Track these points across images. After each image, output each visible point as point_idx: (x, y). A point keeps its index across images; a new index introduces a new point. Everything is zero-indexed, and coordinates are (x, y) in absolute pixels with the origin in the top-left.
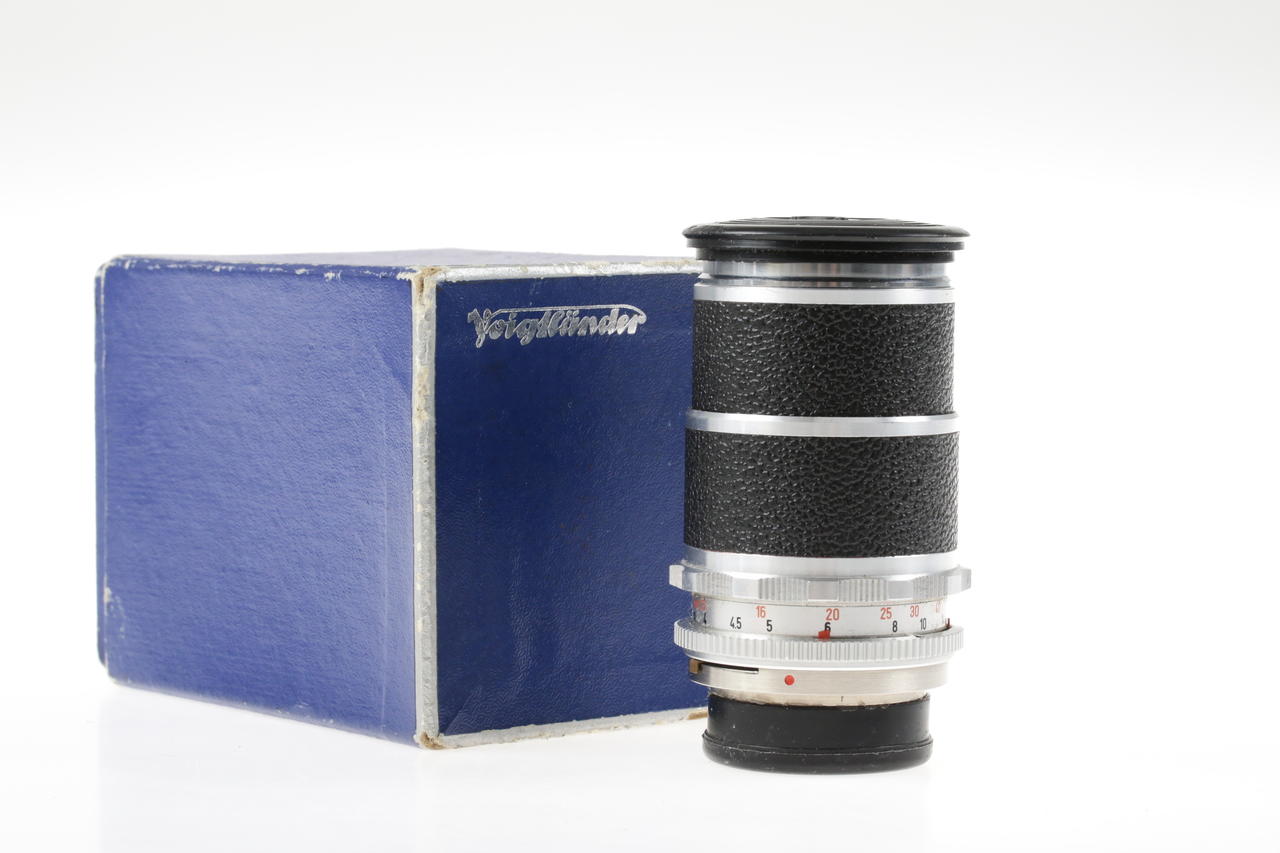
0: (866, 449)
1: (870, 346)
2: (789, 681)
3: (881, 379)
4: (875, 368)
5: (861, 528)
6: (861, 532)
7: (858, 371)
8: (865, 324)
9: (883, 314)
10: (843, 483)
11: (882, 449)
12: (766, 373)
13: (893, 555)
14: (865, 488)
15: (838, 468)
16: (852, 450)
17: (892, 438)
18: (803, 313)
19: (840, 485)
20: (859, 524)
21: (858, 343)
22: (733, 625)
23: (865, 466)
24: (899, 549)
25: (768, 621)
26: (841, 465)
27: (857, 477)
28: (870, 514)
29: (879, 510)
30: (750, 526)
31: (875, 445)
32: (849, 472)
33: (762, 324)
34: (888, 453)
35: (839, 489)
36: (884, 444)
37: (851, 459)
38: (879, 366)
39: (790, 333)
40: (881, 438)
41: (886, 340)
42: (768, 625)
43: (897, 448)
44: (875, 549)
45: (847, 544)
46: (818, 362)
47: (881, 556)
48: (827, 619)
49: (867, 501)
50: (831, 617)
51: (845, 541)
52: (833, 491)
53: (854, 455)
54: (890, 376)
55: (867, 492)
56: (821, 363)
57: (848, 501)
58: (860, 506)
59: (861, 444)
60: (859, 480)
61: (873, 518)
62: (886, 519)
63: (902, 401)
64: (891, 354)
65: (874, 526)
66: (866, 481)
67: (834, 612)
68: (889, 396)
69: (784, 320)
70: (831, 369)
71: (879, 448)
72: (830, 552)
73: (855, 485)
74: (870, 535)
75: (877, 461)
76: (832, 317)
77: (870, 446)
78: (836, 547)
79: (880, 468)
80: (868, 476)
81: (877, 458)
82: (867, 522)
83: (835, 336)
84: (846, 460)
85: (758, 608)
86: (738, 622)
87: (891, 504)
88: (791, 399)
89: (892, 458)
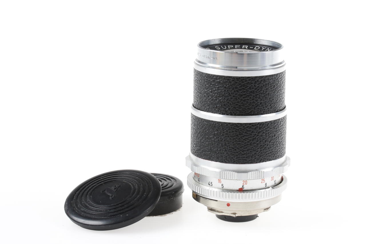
0: (257, 127)
1: (257, 91)
2: (228, 205)
3: (261, 102)
4: (259, 98)
5: (255, 154)
6: (255, 155)
7: (253, 99)
8: (255, 83)
9: (262, 79)
10: (249, 139)
11: (263, 126)
12: (220, 100)
13: (266, 162)
14: (257, 140)
15: (247, 133)
16: (252, 127)
17: (266, 122)
18: (233, 79)
19: (248, 139)
20: (254, 152)
21: (254, 90)
22: (209, 185)
23: (257, 132)
24: (268, 159)
25: (222, 184)
26: (248, 132)
27: (253, 137)
28: (258, 149)
29: (261, 147)
30: (216, 152)
31: (260, 125)
32: (251, 135)
33: (219, 82)
34: (264, 127)
35: (248, 140)
36: (263, 124)
37: (252, 130)
38: (260, 97)
39: (229, 86)
40: (262, 122)
41: (263, 88)
42: (222, 186)
43: (267, 125)
44: (260, 160)
45: (250, 159)
46: (239, 96)
47: (262, 162)
48: (243, 184)
49: (257, 144)
50: (244, 183)
51: (250, 158)
52: (245, 141)
53: (253, 129)
54: (264, 100)
55: (257, 141)
56: (240, 97)
57: (251, 144)
58: (255, 146)
59: (255, 125)
60: (255, 137)
61: (259, 150)
62: (264, 150)
63: (268, 108)
64: (264, 93)
65: (259, 152)
66: (257, 137)
67: (245, 182)
68: (264, 107)
69: (227, 82)
70: (243, 99)
71: (262, 126)
72: (244, 162)
73: (253, 139)
74: (258, 156)
75: (261, 130)
76: (244, 81)
77: (258, 125)
78: (246, 160)
79: (262, 132)
80: (258, 135)
81: (260, 129)
82: (257, 152)
83: (245, 88)
84: (250, 131)
85: (219, 180)
86: (211, 184)
87: (265, 145)
88: (229, 109)
89: (266, 129)
